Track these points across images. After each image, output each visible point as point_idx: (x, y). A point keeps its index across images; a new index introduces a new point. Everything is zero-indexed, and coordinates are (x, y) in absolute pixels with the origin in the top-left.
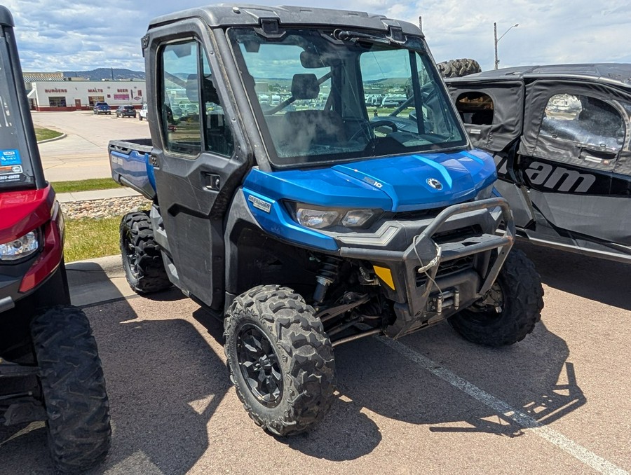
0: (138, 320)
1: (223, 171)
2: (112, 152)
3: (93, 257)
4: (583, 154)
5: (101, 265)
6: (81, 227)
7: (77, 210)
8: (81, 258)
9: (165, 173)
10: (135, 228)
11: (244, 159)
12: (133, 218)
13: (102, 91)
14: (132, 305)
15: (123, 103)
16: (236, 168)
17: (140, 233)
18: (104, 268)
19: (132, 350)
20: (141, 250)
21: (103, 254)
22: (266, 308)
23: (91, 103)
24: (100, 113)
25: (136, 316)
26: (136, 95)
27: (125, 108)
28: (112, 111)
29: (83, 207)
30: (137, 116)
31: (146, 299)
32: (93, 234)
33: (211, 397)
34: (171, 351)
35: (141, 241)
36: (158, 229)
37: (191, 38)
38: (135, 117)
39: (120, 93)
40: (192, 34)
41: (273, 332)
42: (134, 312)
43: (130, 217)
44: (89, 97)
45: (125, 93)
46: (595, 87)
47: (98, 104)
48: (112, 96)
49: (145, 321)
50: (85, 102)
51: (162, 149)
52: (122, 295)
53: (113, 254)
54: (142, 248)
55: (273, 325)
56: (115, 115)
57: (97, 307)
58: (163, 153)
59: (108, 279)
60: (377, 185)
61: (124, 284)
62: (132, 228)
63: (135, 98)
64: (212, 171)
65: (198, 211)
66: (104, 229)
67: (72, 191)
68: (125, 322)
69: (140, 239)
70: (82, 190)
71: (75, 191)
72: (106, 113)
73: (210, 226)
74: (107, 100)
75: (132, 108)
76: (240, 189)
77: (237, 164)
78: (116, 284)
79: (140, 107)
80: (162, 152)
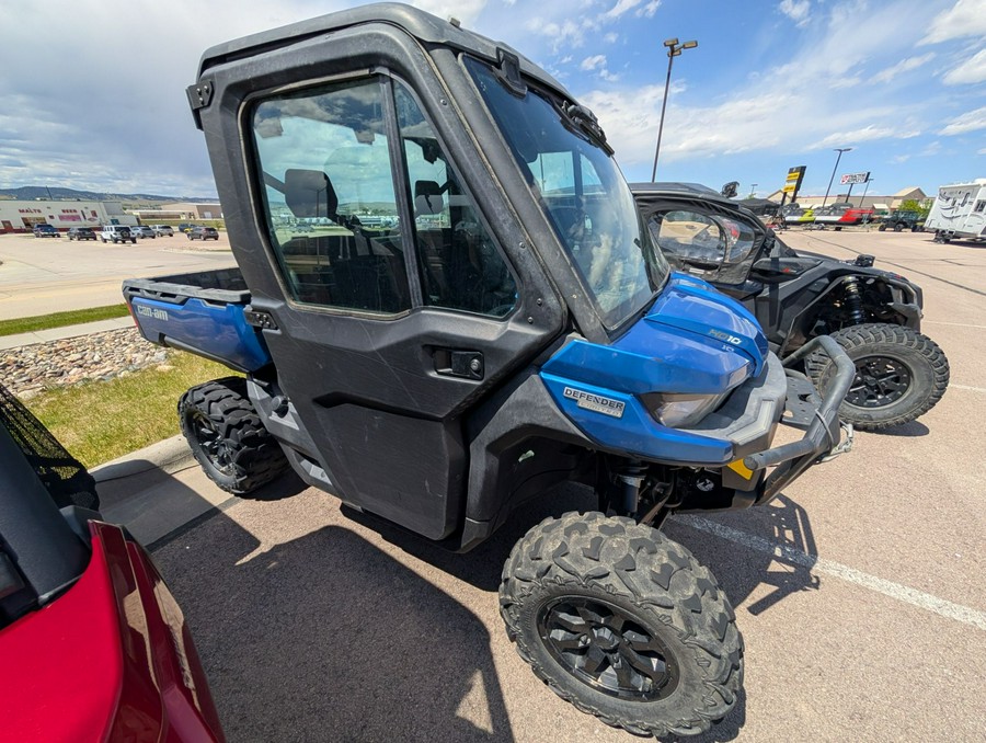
0: (264, 548)
1: (495, 345)
2: (135, 299)
3: (131, 449)
4: (686, 266)
5: (151, 460)
6: (86, 399)
7: (51, 352)
8: (110, 457)
9: (296, 340)
10: (217, 412)
11: (554, 322)
12: (206, 397)
13: (39, 211)
14: (237, 521)
15: (75, 226)
16: (531, 340)
17: (229, 419)
18: (157, 463)
19: (290, 620)
20: (236, 443)
21: (148, 441)
22: (644, 582)
23: (27, 224)
24: (43, 236)
25: (257, 543)
26: (89, 216)
27: (80, 229)
28: (61, 233)
29: (59, 347)
30: (98, 238)
31: (253, 502)
32: (113, 409)
33: (478, 680)
34: (354, 598)
35: (233, 430)
36: (270, 415)
37: (366, 72)
38: (95, 239)
39: (66, 214)
40: (370, 60)
41: (674, 624)
42: (247, 533)
43: (199, 396)
44: (23, 219)
45: (74, 214)
46: (697, 203)
47: (38, 226)
48: (57, 218)
49: (277, 548)
50: (18, 223)
51: (283, 299)
52: (210, 504)
53: (164, 438)
54: (237, 440)
55: (675, 614)
56: (67, 238)
57: (177, 543)
58: (286, 306)
59: (170, 477)
60: (732, 341)
61: (204, 483)
62: (210, 413)
63: (90, 219)
64: (464, 346)
65: (413, 409)
66: (130, 397)
67: (35, 330)
68: (245, 560)
69: (230, 427)
70: (50, 327)
71: (39, 329)
72: (53, 236)
73: (443, 432)
74: (49, 222)
75: (89, 230)
76: (535, 377)
77: (535, 333)
78: (188, 484)
79: (100, 229)
80: (282, 304)
